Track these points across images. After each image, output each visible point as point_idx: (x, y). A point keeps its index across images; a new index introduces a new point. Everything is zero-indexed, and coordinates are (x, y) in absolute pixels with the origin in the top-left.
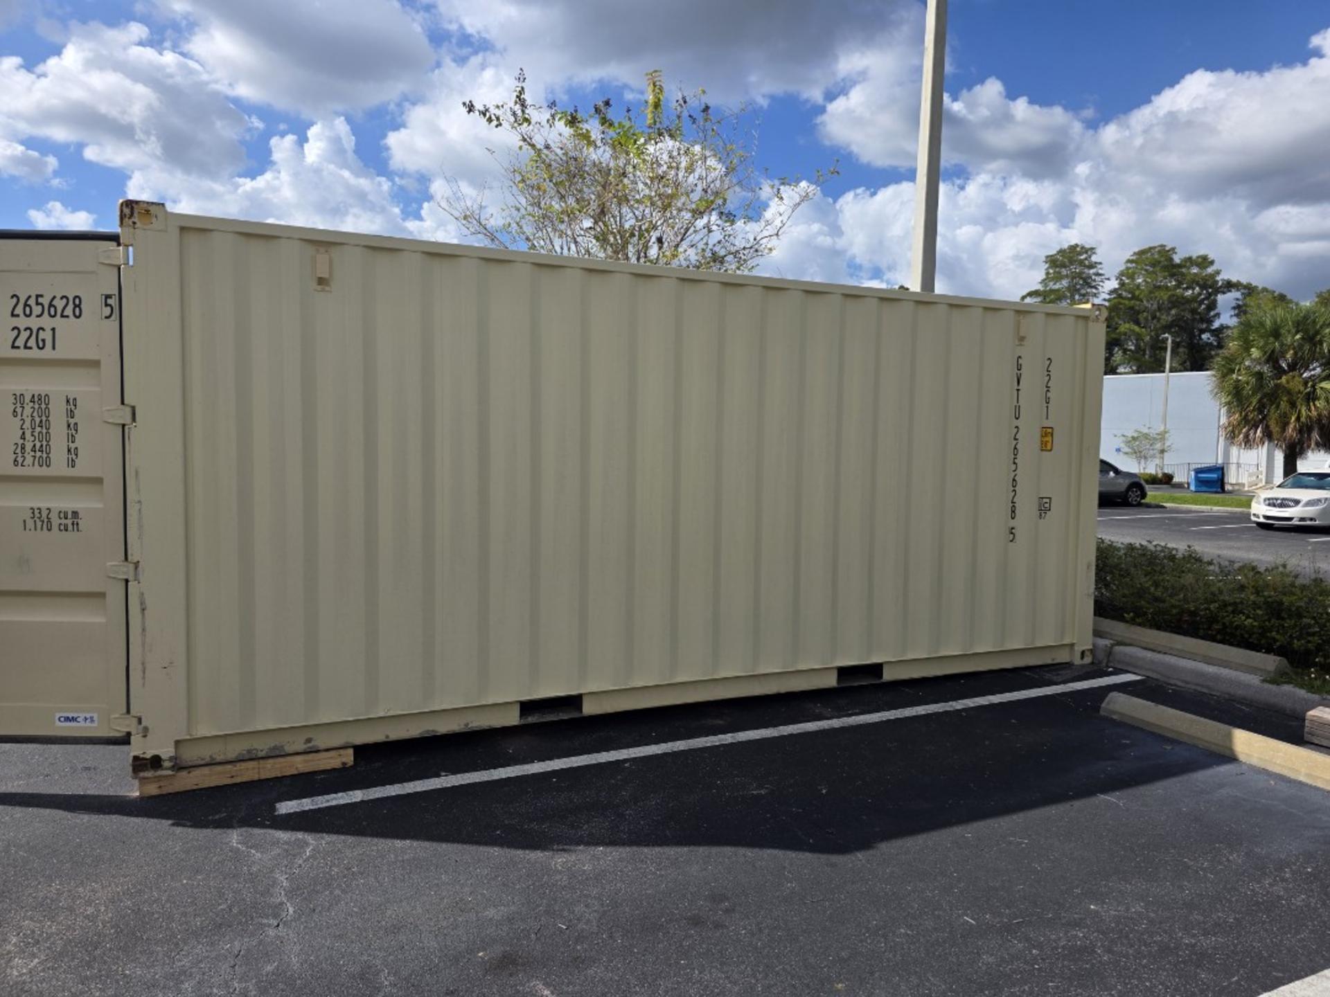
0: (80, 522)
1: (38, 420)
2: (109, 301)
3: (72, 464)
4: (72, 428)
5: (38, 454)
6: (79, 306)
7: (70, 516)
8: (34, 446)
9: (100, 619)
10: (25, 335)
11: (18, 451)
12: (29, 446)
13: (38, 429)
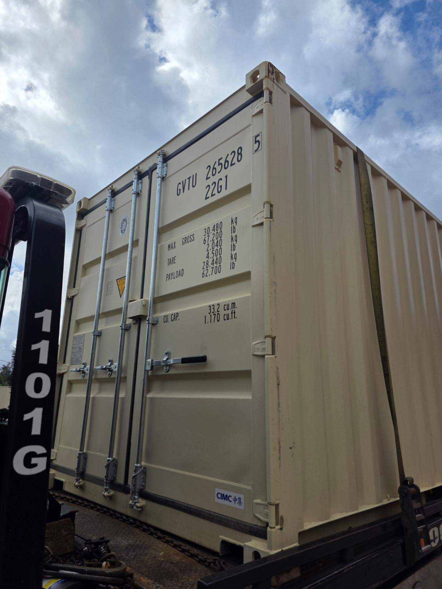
0: (236, 309)
1: (215, 241)
2: (258, 139)
3: (233, 266)
4: (234, 239)
5: (215, 265)
6: (241, 154)
7: (230, 307)
8: (213, 260)
9: (248, 396)
10: (212, 187)
11: (205, 267)
12: (210, 261)
13: (216, 248)
